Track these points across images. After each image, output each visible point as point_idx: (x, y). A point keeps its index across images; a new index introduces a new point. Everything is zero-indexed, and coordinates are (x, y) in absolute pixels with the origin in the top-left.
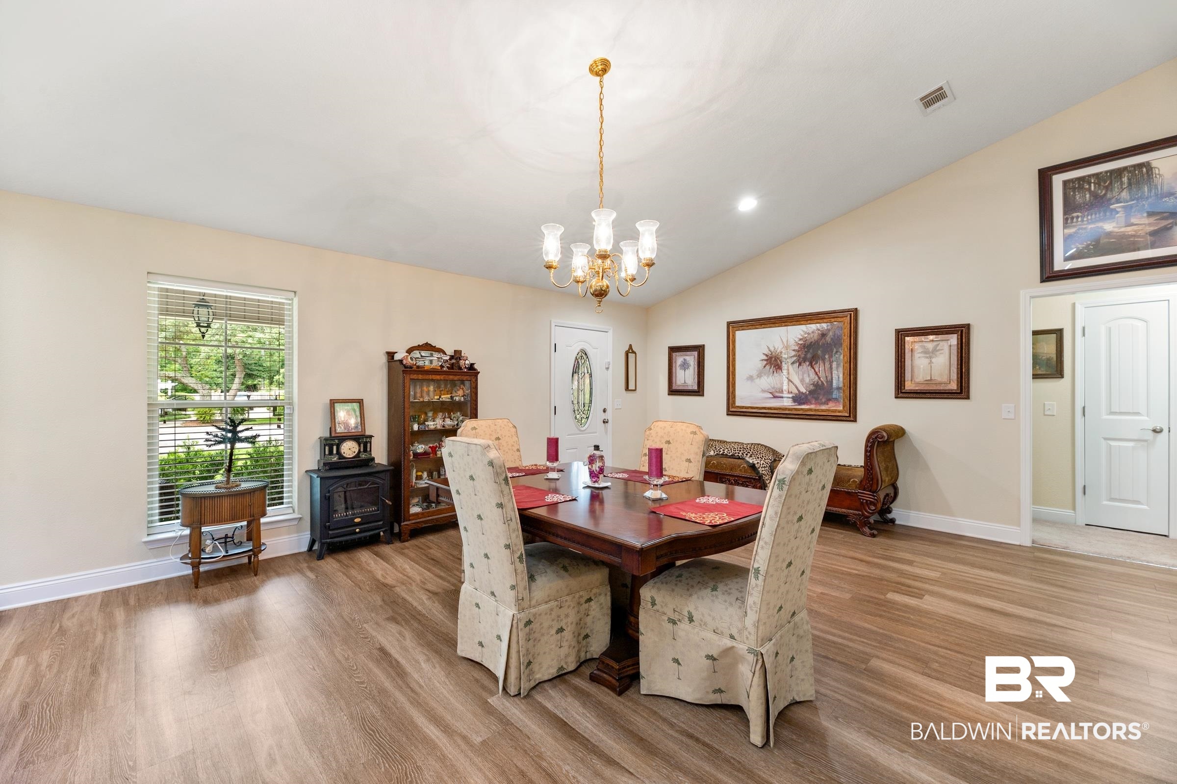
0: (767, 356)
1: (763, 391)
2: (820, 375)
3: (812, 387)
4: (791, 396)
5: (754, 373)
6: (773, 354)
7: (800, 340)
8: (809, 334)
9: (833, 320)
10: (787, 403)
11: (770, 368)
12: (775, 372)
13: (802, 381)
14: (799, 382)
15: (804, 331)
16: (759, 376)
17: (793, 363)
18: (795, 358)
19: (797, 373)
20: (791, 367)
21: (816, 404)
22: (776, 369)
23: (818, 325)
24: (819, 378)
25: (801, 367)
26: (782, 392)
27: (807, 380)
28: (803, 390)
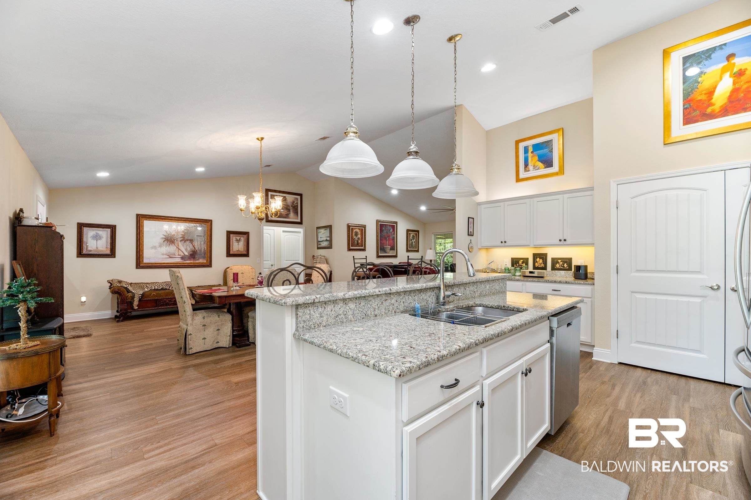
0: (165, 236)
1: (163, 254)
2: (195, 247)
3: (191, 253)
4: (180, 257)
5: (157, 245)
6: (169, 235)
7: (185, 230)
8: (190, 228)
9: (202, 223)
10: (178, 260)
11: (168, 242)
12: (170, 245)
13: (186, 250)
14: (184, 250)
15: (187, 226)
16: (160, 246)
17: (181, 241)
18: (182, 239)
19: (183, 246)
20: (180, 243)
21: (193, 260)
22: (171, 243)
23: (195, 224)
24: (195, 248)
25: (185, 243)
26: (175, 255)
27: (189, 249)
28: (186, 254)
